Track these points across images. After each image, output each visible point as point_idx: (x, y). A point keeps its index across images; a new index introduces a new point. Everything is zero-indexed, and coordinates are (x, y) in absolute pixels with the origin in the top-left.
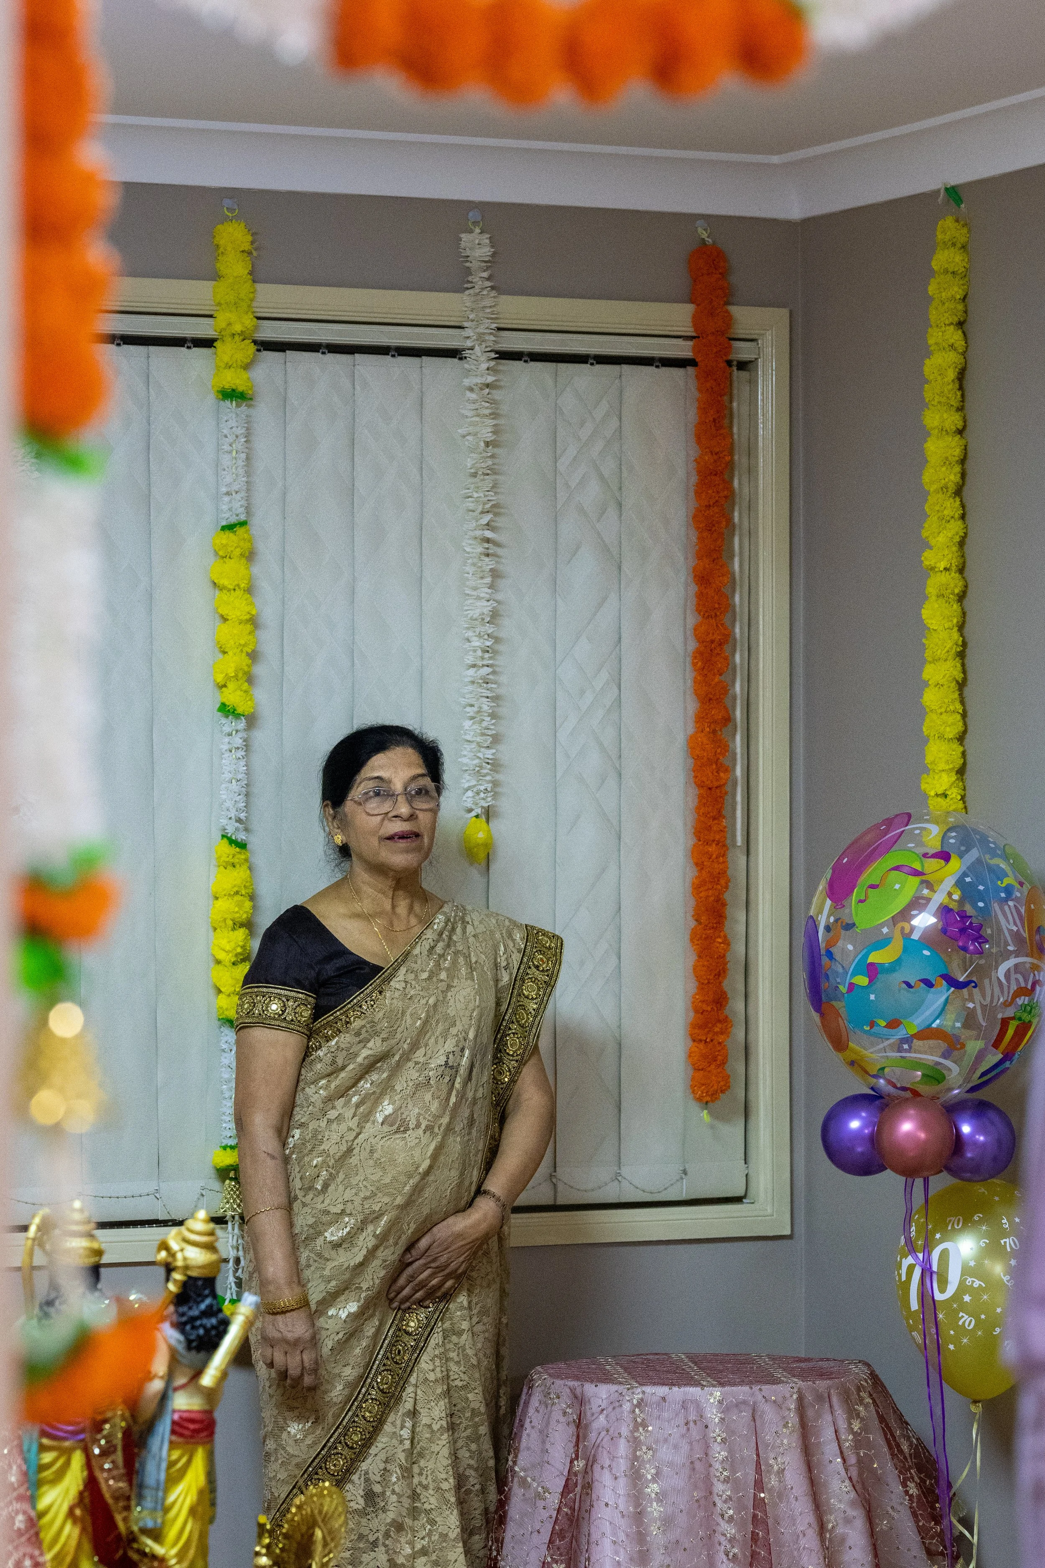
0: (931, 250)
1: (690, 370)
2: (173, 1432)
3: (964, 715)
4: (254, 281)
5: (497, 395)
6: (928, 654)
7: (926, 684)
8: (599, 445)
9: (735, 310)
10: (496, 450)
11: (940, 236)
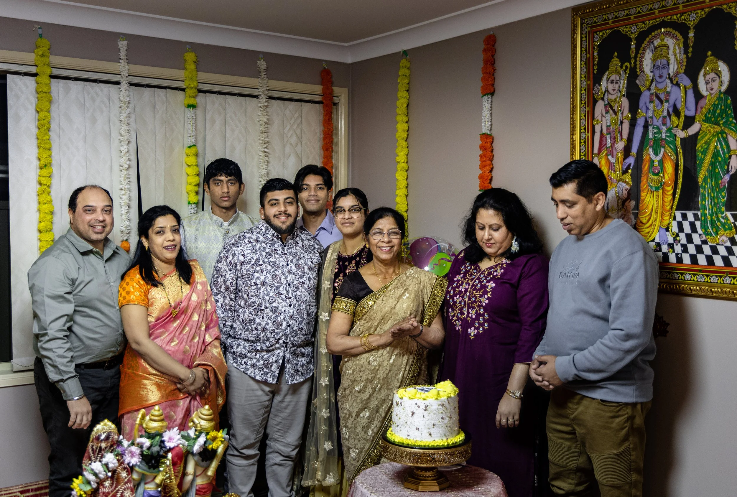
0: (399, 69)
1: (321, 105)
2: (196, 494)
3: (407, 205)
4: (197, 71)
5: (268, 109)
6: (397, 187)
7: (397, 195)
8: (296, 125)
9: (334, 88)
10: (268, 126)
11: (401, 65)
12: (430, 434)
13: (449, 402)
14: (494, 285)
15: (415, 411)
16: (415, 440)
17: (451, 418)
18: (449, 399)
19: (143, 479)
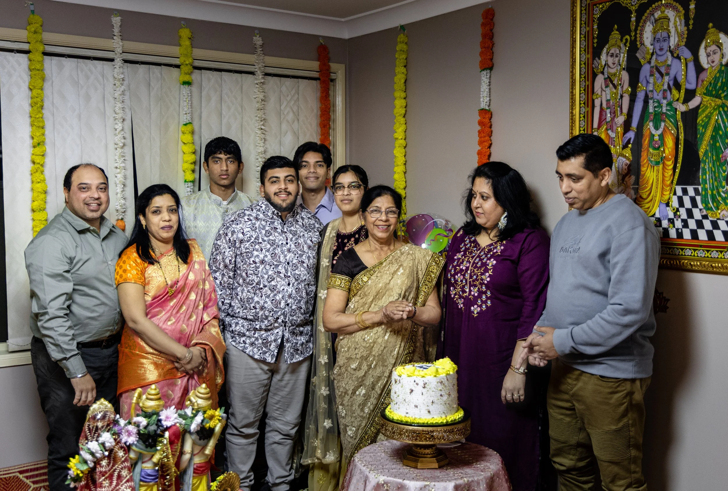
0: (396, 44)
1: (318, 81)
2: (194, 473)
3: (406, 182)
4: (192, 47)
5: (264, 86)
6: (395, 164)
7: (395, 172)
8: (293, 102)
9: (331, 64)
10: (265, 103)
11: (398, 40)
12: (429, 412)
13: (447, 380)
14: (495, 262)
15: (413, 389)
16: (414, 417)
17: (449, 395)
18: (448, 377)
19: (140, 458)
